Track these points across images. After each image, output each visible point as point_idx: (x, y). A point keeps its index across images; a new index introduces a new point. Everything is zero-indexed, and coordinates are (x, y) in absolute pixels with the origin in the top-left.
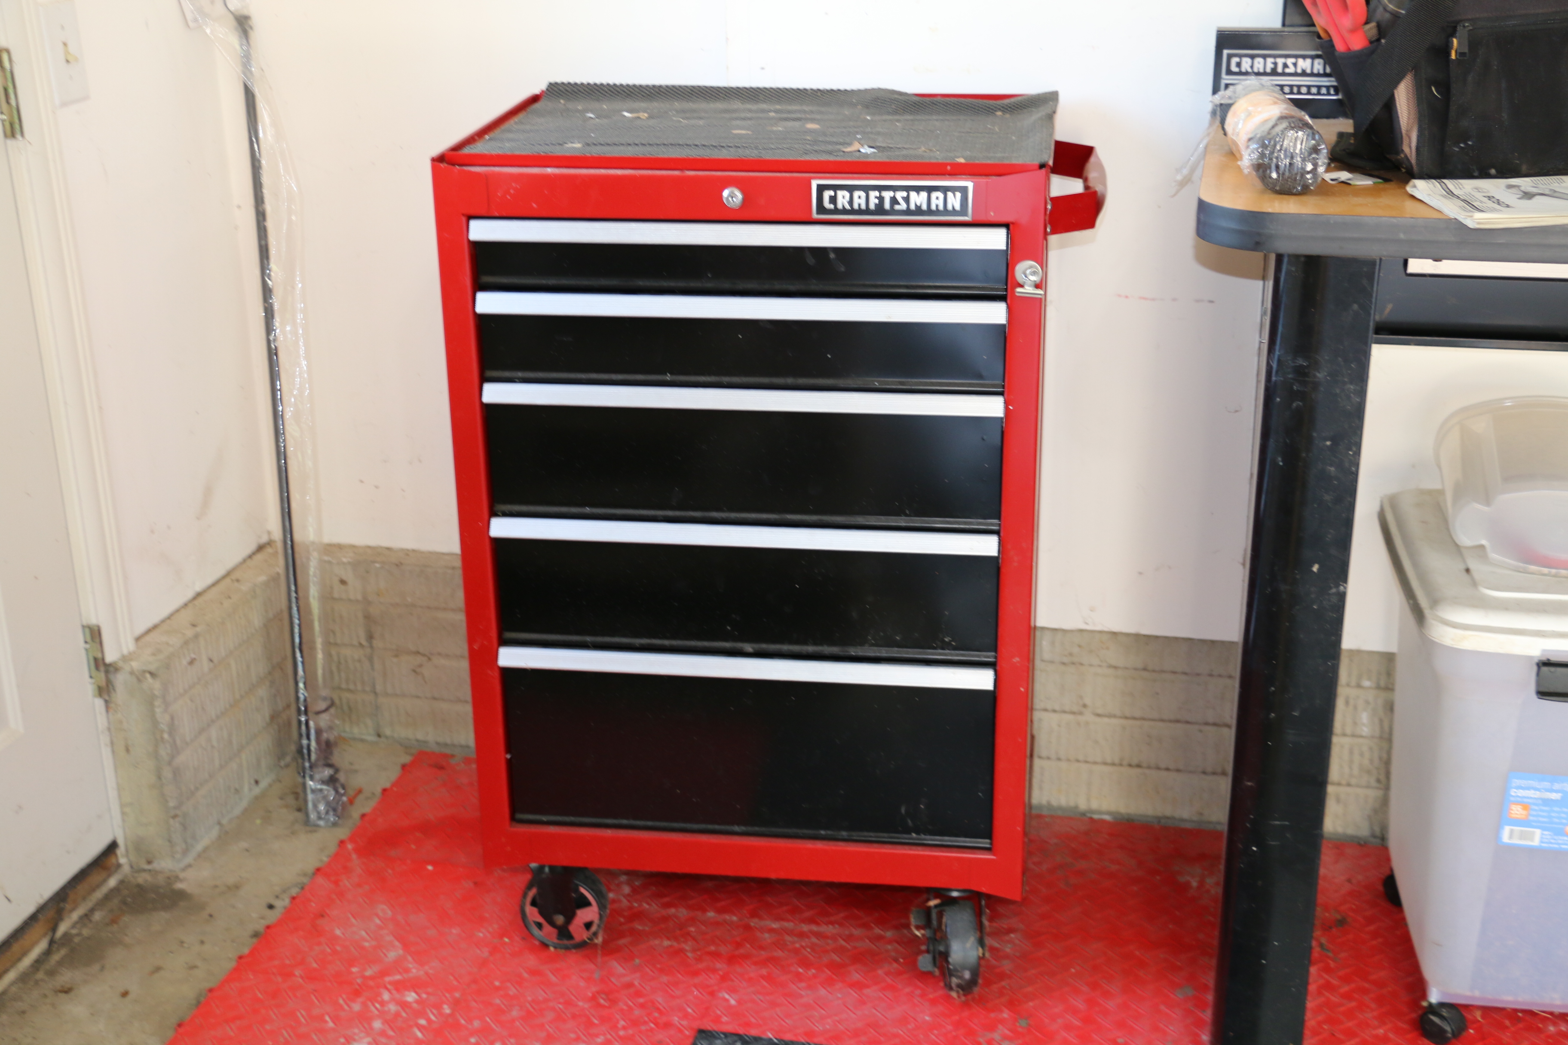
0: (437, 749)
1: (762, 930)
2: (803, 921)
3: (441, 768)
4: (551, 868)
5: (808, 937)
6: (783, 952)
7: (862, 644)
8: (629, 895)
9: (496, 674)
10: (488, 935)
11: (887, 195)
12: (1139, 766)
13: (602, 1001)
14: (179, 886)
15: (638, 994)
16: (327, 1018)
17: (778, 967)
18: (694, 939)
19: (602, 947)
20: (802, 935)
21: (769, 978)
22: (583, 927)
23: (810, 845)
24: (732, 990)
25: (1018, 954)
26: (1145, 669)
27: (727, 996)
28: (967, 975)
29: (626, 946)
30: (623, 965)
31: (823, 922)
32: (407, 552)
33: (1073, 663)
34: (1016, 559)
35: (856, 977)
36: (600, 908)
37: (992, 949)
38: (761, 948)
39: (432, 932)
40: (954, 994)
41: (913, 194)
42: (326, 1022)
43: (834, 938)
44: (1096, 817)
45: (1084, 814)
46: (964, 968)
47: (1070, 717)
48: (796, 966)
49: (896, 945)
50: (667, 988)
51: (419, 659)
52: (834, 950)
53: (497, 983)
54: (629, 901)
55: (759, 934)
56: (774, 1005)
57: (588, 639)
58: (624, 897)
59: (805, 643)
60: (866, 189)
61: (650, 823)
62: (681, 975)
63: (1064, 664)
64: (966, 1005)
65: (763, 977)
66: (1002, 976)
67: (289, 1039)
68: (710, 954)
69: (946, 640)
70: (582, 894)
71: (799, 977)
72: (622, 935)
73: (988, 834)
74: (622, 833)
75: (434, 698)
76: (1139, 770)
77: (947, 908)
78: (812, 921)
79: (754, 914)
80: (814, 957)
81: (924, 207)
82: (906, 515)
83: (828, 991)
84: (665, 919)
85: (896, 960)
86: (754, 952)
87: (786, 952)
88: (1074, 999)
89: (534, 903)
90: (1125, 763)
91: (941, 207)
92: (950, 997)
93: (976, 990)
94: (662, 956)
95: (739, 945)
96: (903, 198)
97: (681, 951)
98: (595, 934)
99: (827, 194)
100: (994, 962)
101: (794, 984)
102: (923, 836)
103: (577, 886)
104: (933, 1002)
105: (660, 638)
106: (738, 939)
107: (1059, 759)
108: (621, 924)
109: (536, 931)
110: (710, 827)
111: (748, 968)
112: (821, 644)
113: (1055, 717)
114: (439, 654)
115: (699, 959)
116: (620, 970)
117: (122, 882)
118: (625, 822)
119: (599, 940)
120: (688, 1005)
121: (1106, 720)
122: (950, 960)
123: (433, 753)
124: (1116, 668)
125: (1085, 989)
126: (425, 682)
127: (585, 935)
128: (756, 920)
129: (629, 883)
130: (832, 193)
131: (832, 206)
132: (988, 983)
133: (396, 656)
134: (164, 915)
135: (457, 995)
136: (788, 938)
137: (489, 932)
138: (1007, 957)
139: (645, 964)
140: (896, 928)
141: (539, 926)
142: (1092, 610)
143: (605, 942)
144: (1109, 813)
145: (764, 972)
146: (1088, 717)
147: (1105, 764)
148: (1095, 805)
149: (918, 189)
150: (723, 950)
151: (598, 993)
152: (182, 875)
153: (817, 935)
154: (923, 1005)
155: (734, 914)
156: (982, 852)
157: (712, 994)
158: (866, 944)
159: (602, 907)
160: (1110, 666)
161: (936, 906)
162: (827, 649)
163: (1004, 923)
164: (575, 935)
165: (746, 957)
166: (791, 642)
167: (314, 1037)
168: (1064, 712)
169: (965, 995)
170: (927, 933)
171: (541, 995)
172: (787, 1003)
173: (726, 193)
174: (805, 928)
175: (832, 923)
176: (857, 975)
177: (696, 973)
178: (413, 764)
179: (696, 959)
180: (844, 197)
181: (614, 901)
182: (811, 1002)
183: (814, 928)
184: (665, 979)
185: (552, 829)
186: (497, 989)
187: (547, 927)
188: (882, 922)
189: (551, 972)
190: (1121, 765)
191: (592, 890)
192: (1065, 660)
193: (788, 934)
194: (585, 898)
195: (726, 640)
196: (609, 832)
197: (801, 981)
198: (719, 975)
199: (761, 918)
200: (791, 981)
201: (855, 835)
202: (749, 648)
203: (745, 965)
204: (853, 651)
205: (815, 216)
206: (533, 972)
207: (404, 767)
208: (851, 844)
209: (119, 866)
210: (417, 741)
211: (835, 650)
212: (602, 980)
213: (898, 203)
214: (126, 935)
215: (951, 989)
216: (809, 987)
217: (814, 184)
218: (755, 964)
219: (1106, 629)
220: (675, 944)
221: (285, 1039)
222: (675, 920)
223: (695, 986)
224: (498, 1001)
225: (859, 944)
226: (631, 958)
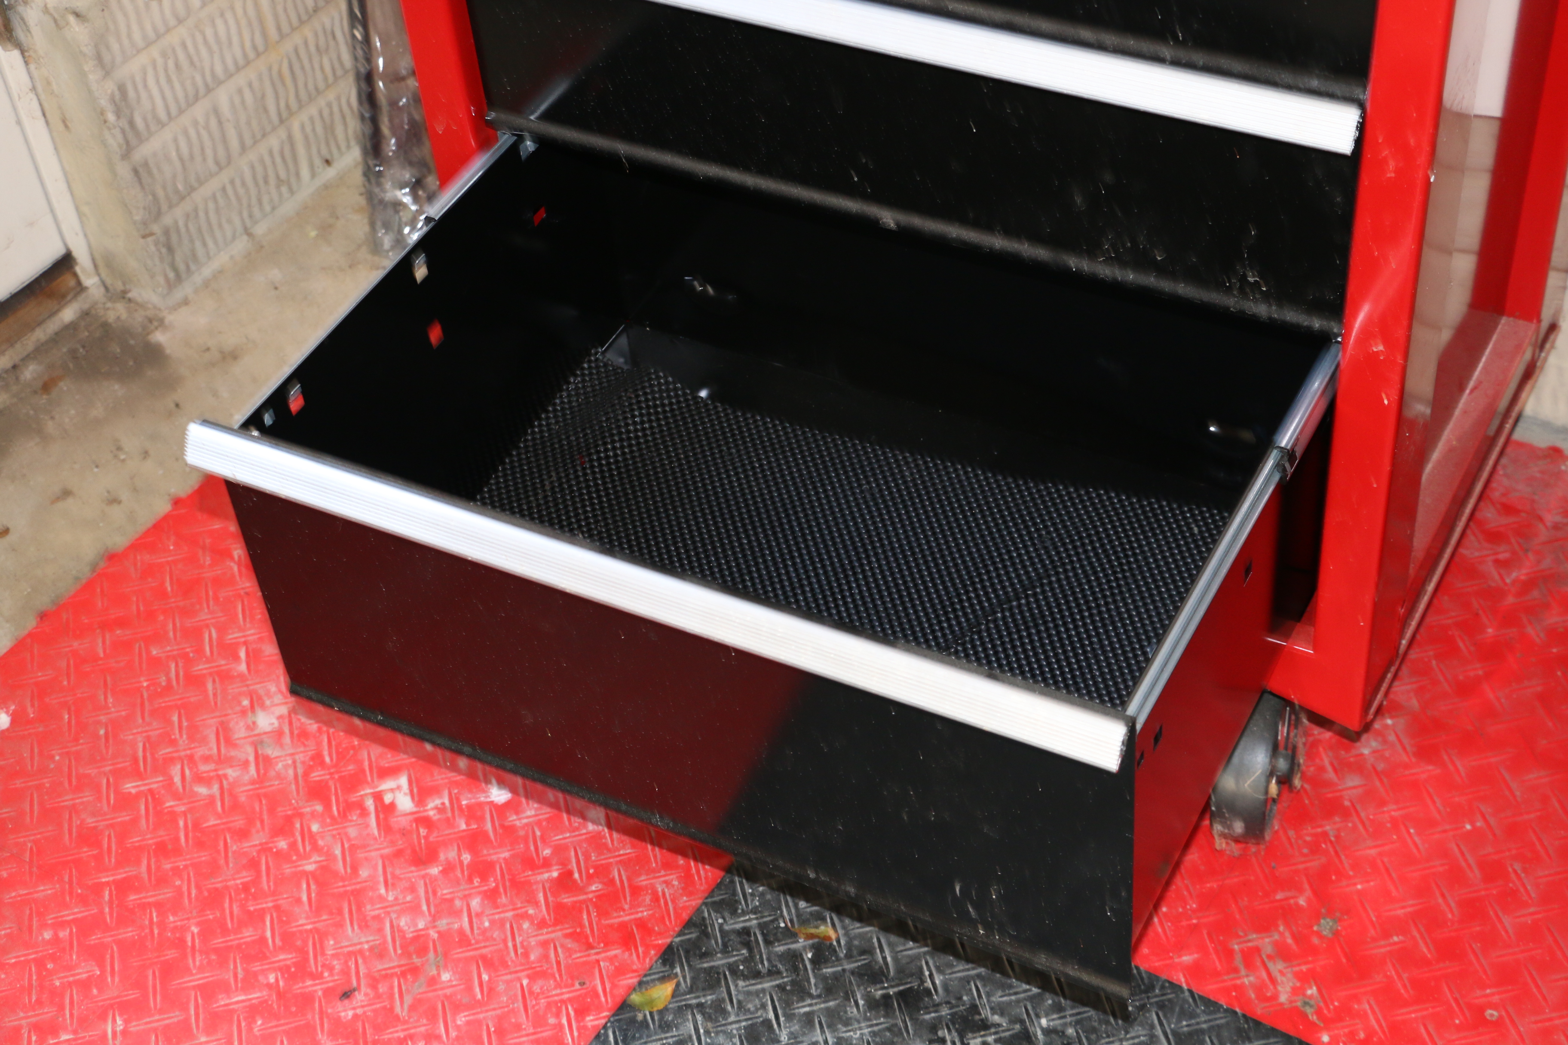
14: (159, 337)
16: (242, 654)
25: (1381, 766)
34: (1392, 165)
42: (237, 658)
46: (1234, 813)
67: (174, 683)
69: (1250, 278)
100: (1330, 775)
117: (85, 314)
125: (1475, 876)
134: (116, 389)
152: (169, 318)
167: (210, 686)
209: (80, 288)
214: (52, 418)
221: (169, 680)
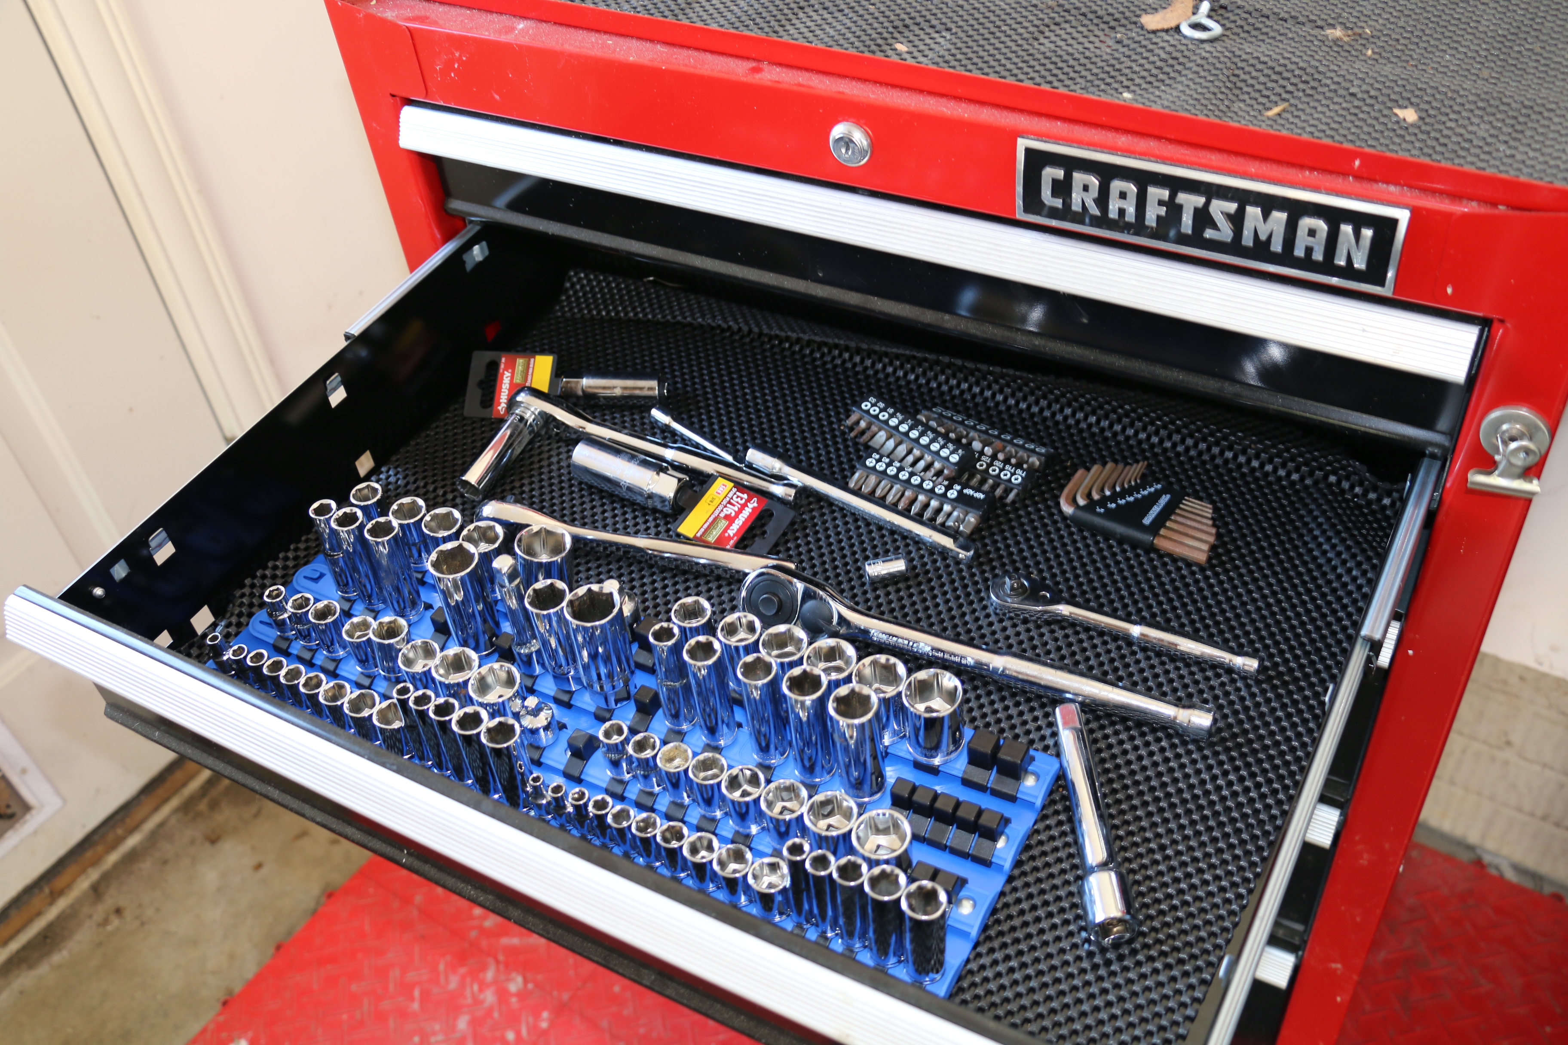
11: (1190, 201)
41: (1253, 212)
60: (1144, 179)
63: (1491, 688)
81: (1277, 246)
91: (1318, 256)
96: (1229, 216)
99: (1052, 173)
130: (1060, 173)
131: (1058, 203)
149: (1268, 203)
173: (838, 131)
180: (1086, 188)
205: (1020, 215)
213: (1215, 226)
217: (1022, 144)
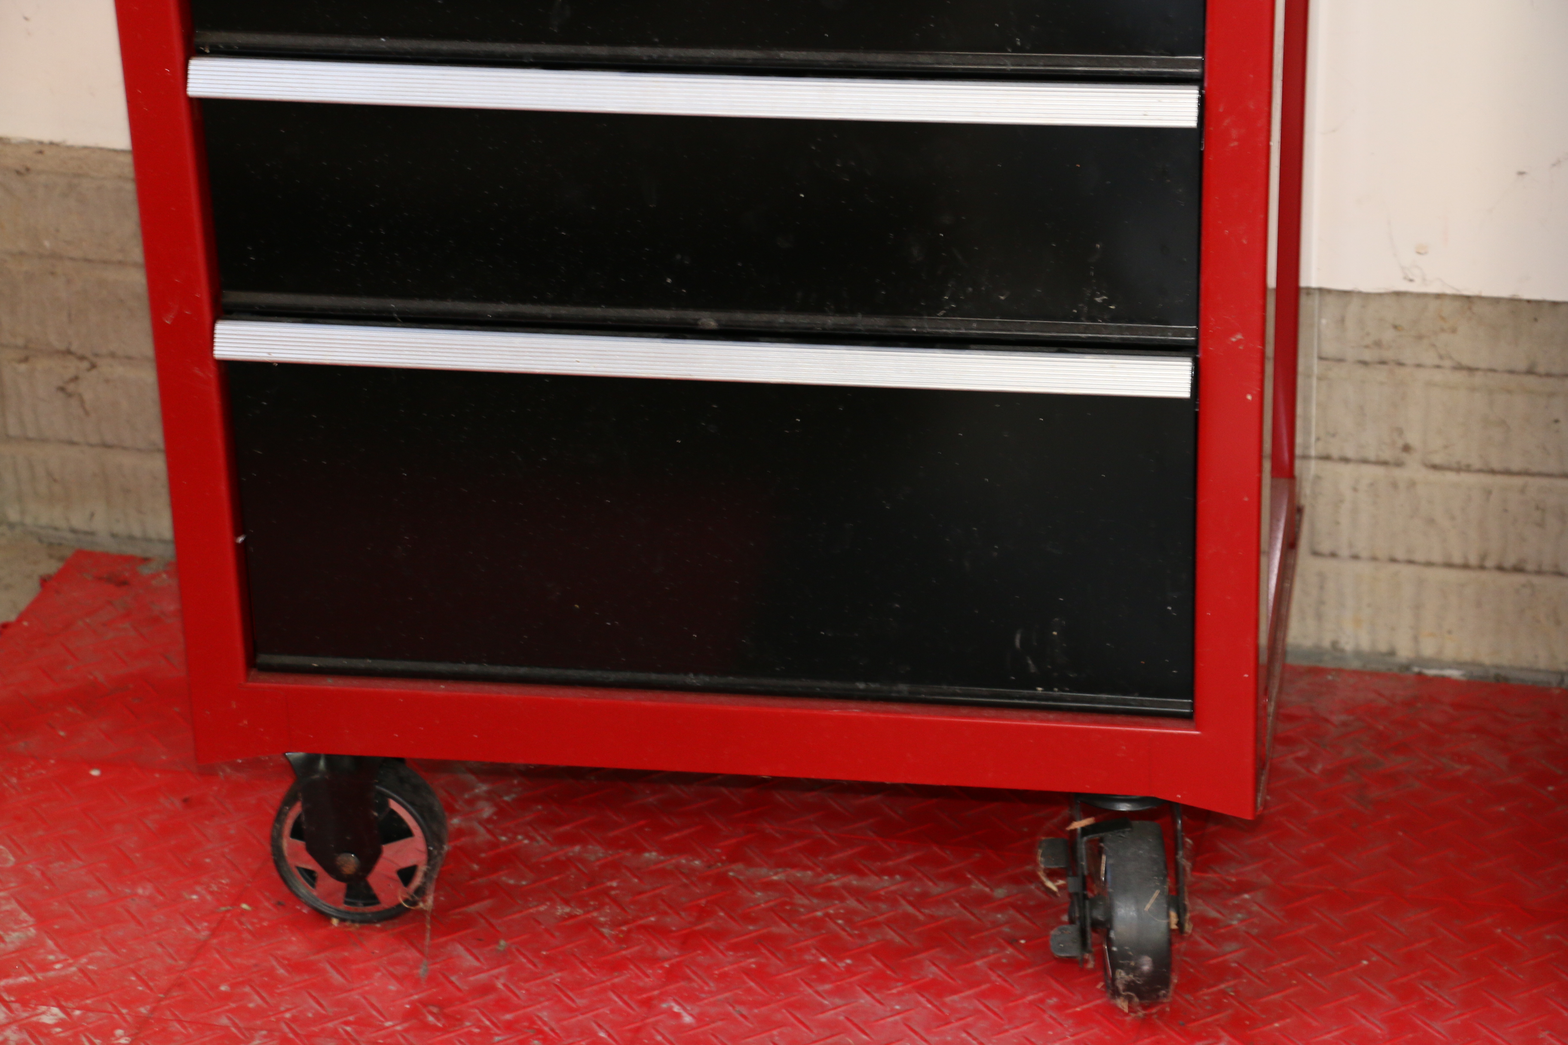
0: (113, 547)
1: (751, 885)
2: (831, 868)
3: (122, 583)
4: (329, 759)
5: (842, 899)
6: (789, 925)
7: (932, 310)
8: (489, 820)
9: (212, 375)
10: (209, 898)
12: (1518, 569)
13: (431, 1019)
15: (503, 1005)
17: (778, 955)
18: (615, 901)
19: (433, 917)
20: (828, 894)
21: (760, 975)
22: (396, 876)
23: (835, 710)
24: (688, 997)
26: (1530, 372)
27: (676, 1009)
28: (1146, 965)
29: (481, 916)
30: (475, 951)
31: (870, 870)
32: (40, 148)
33: (1383, 362)
34: (1234, 133)
35: (932, 971)
36: (428, 842)
37: (1202, 921)
38: (748, 918)
39: (96, 894)
40: (1122, 1004)
43: (892, 899)
44: (1431, 672)
45: (1407, 667)
46: (1141, 951)
47: (1380, 471)
48: (814, 951)
49: (1012, 912)
50: (559, 993)
51: (72, 367)
52: (890, 923)
53: (224, 988)
54: (489, 831)
55: (742, 892)
56: (768, 1024)
57: (393, 304)
58: (480, 823)
59: (819, 309)
61: (522, 671)
62: (589, 969)
63: (1364, 363)
64: (1147, 1025)
65: (748, 972)
66: (1221, 972)
68: (645, 929)
69: (1099, 300)
70: (393, 812)
71: (819, 973)
72: (474, 896)
73: (1188, 689)
74: (468, 690)
75: (106, 446)
76: (1519, 578)
77: (1109, 835)
78: (849, 867)
79: (735, 856)
80: (849, 935)
82: (1016, 49)
83: (874, 998)
84: (561, 865)
85: (1012, 941)
86: (733, 925)
87: (795, 925)
88: (1364, 1017)
89: (297, 833)
90: (1490, 563)
92: (1116, 1010)
93: (1167, 996)
94: (553, 936)
95: (703, 913)
97: (592, 924)
98: (421, 892)
100: (1206, 946)
101: (810, 986)
102: (1056, 692)
103: (384, 798)
104: (1082, 1019)
105: (534, 302)
106: (703, 902)
107: (1355, 557)
108: (474, 875)
109: (303, 888)
110: (641, 676)
111: (720, 956)
112: (852, 312)
113: (1347, 471)
114: (113, 355)
115: (625, 940)
116: (469, 961)
118: (473, 668)
119: (428, 903)
120: (599, 1026)
121: (1451, 476)
122: (1112, 935)
123: (106, 555)
124: (1471, 370)
125: (1389, 998)
126: (87, 413)
127: (400, 894)
128: (740, 866)
129: (490, 797)
132: (1191, 984)
133: (26, 360)
135: (143, 1010)
136: (799, 899)
137: (212, 893)
138: (1234, 936)
139: (518, 950)
140: (1015, 880)
141: (310, 876)
142: (1421, 252)
143: (440, 910)
144: (1458, 664)
145: (752, 963)
146: (1413, 470)
147: (1449, 565)
148: (1428, 649)
150: (672, 921)
151: (424, 1003)
153: (858, 893)
154: (1061, 1025)
155: (699, 856)
156: (1175, 722)
157: (647, 1003)
158: (955, 911)
159: (433, 838)
160: (1459, 367)
161: (1085, 830)
162: (862, 322)
163: (1231, 873)
164: (381, 896)
165: (718, 935)
166: (793, 308)
168: (1365, 461)
169: (1144, 1008)
170: (1072, 884)
171: (311, 1007)
172: (792, 1020)
174: (836, 881)
175: (890, 873)
176: (934, 969)
177: (618, 966)
178: (61, 575)
179: (620, 941)
181: (460, 833)
182: (841, 1018)
183: (854, 881)
184: (556, 977)
185: (330, 683)
186: (226, 997)
187: (327, 882)
188: (985, 870)
189: (333, 966)
190: (1482, 567)
191: (412, 804)
192: (1367, 355)
193: (801, 893)
194: (401, 820)
195: (665, 306)
196: (442, 688)
197: (823, 979)
198: (662, 968)
199: (749, 863)
200: (802, 980)
201: (924, 691)
202: (709, 321)
203: (713, 949)
204: (913, 326)
206: (296, 966)
207: (44, 582)
208: (917, 708)
210: (74, 531)
211: (878, 323)
212: (432, 979)
215: (1116, 993)
216: (838, 992)
218: (735, 948)
219: (1449, 291)
220: (579, 912)
222: (580, 866)
223: (614, 988)
224: (224, 1021)
225: (940, 912)
226: (493, 939)
